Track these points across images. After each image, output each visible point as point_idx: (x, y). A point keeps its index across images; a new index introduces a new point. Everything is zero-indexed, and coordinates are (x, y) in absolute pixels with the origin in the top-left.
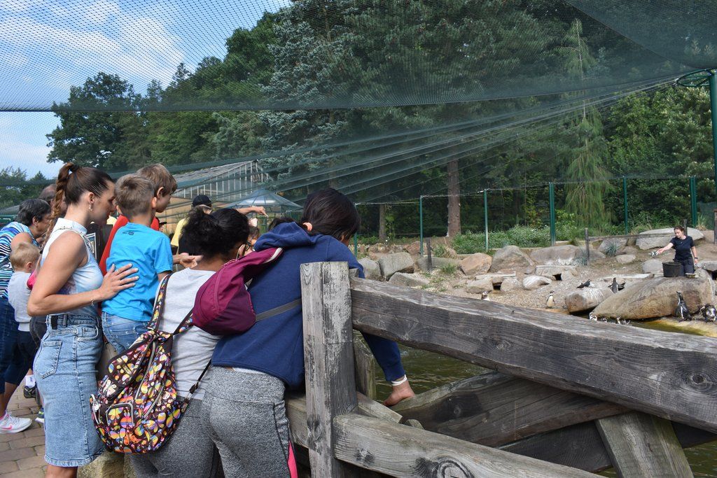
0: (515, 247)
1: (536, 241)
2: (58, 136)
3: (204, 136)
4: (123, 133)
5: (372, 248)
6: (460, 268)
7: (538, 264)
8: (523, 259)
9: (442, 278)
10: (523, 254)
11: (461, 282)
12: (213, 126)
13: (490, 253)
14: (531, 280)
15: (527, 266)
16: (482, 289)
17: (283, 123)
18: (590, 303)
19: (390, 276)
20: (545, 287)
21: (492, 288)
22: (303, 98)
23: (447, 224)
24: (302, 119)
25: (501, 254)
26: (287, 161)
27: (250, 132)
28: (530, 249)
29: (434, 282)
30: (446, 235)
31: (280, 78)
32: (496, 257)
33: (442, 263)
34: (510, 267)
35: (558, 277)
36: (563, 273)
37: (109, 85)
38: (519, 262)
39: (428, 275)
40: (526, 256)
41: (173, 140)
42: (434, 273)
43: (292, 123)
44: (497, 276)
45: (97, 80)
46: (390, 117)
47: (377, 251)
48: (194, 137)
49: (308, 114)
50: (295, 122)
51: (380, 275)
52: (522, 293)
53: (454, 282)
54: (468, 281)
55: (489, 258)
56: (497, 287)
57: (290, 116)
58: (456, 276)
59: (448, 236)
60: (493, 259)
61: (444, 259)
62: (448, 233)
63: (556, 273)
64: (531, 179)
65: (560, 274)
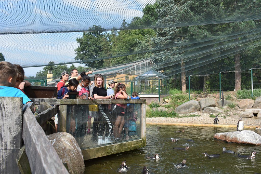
2: (79, 50)
3: (132, 49)
4: (102, 48)
5: (199, 96)
6: (238, 106)
9: (229, 110)
11: (238, 112)
12: (136, 44)
13: (254, 99)
16: (248, 116)
17: (161, 42)
19: (204, 108)
21: (253, 116)
22: (169, 31)
23: (235, 85)
24: (169, 40)
25: (259, 99)
26: (162, 58)
27: (150, 46)
29: (224, 112)
31: (160, 22)
32: (257, 100)
33: (229, 103)
37: (97, 30)
39: (222, 108)
41: (121, 51)
42: (225, 107)
43: (165, 41)
44: (255, 110)
45: (93, 28)
46: (205, 36)
47: (201, 97)
48: (129, 49)
49: (171, 37)
50: (166, 41)
51: (199, 108)
53: (234, 112)
54: (241, 112)
55: (252, 101)
56: (256, 115)
57: (164, 38)
58: (236, 109)
60: (254, 102)
61: (230, 101)
62: (235, 89)
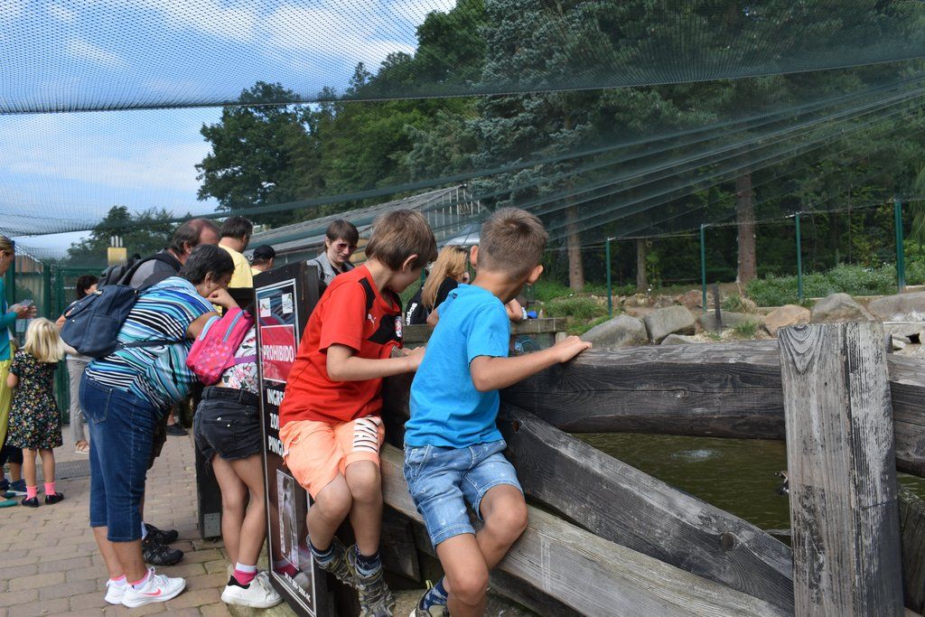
0: (845, 296)
1: (872, 287)
2: (209, 165)
3: (393, 157)
4: (289, 158)
5: (629, 300)
6: (763, 327)
7: (881, 320)
8: (858, 312)
10: (858, 306)
12: (405, 143)
13: (807, 305)
17: (502, 132)
19: (660, 341)
20: (897, 353)
22: (528, 97)
23: (735, 265)
24: (526, 125)
25: (823, 305)
26: (508, 184)
27: (455, 148)
28: (866, 298)
30: (734, 280)
31: (496, 71)
32: (816, 311)
33: (736, 321)
35: (915, 339)
36: (921, 333)
37: (270, 96)
38: (852, 316)
39: (716, 338)
40: (862, 308)
41: (352, 165)
42: (724, 334)
43: (515, 130)
45: (255, 92)
46: (657, 113)
47: (636, 305)
48: (379, 159)
49: (535, 118)
50: (517, 130)
51: (646, 338)
55: (806, 312)
57: (510, 122)
58: (758, 338)
59: (738, 281)
60: (811, 313)
61: (739, 314)
62: (738, 278)
63: (910, 333)
64: (856, 197)
65: (918, 335)
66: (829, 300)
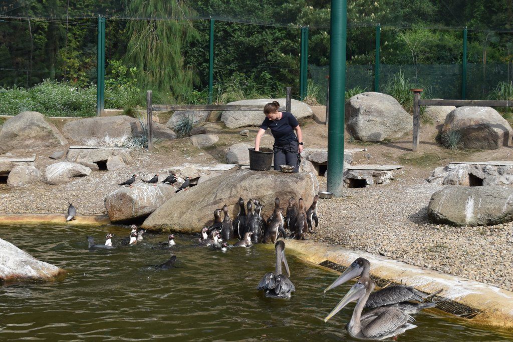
0: (37, 115)
1: (73, 108)
7: (74, 143)
8: (50, 134)
10: (50, 127)
14: (59, 169)
15: (56, 145)
18: (142, 207)
20: (80, 180)
25: (13, 124)
28: (62, 119)
34: (28, 147)
35: (102, 165)
36: (109, 159)
38: (43, 138)
40: (55, 130)
52: (41, 189)
56: (3, 177)
63: (98, 159)
64: (78, 9)
65: (106, 161)
66: (20, 117)
